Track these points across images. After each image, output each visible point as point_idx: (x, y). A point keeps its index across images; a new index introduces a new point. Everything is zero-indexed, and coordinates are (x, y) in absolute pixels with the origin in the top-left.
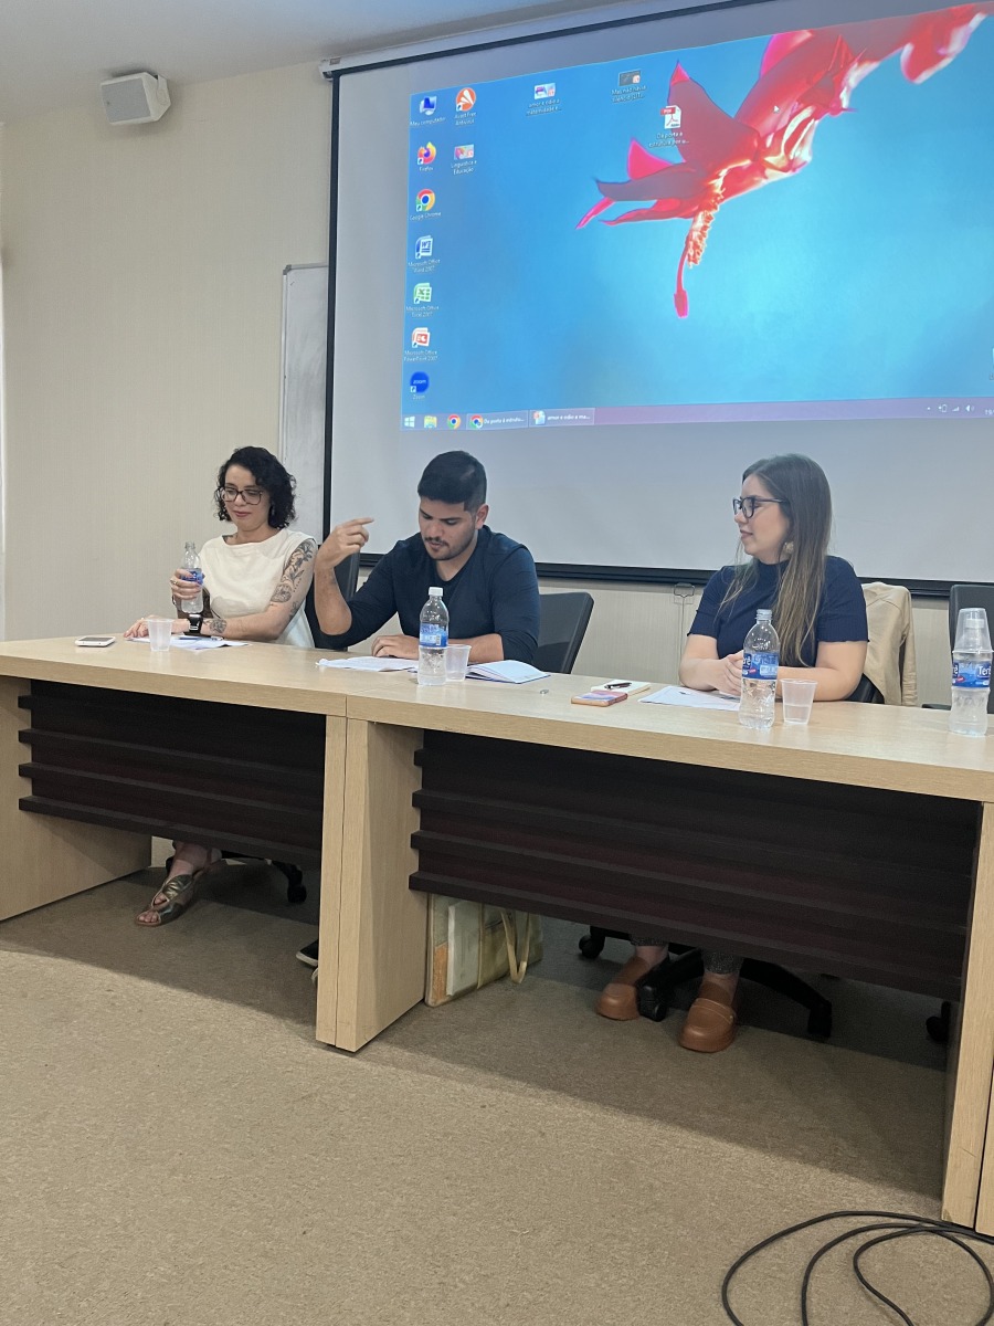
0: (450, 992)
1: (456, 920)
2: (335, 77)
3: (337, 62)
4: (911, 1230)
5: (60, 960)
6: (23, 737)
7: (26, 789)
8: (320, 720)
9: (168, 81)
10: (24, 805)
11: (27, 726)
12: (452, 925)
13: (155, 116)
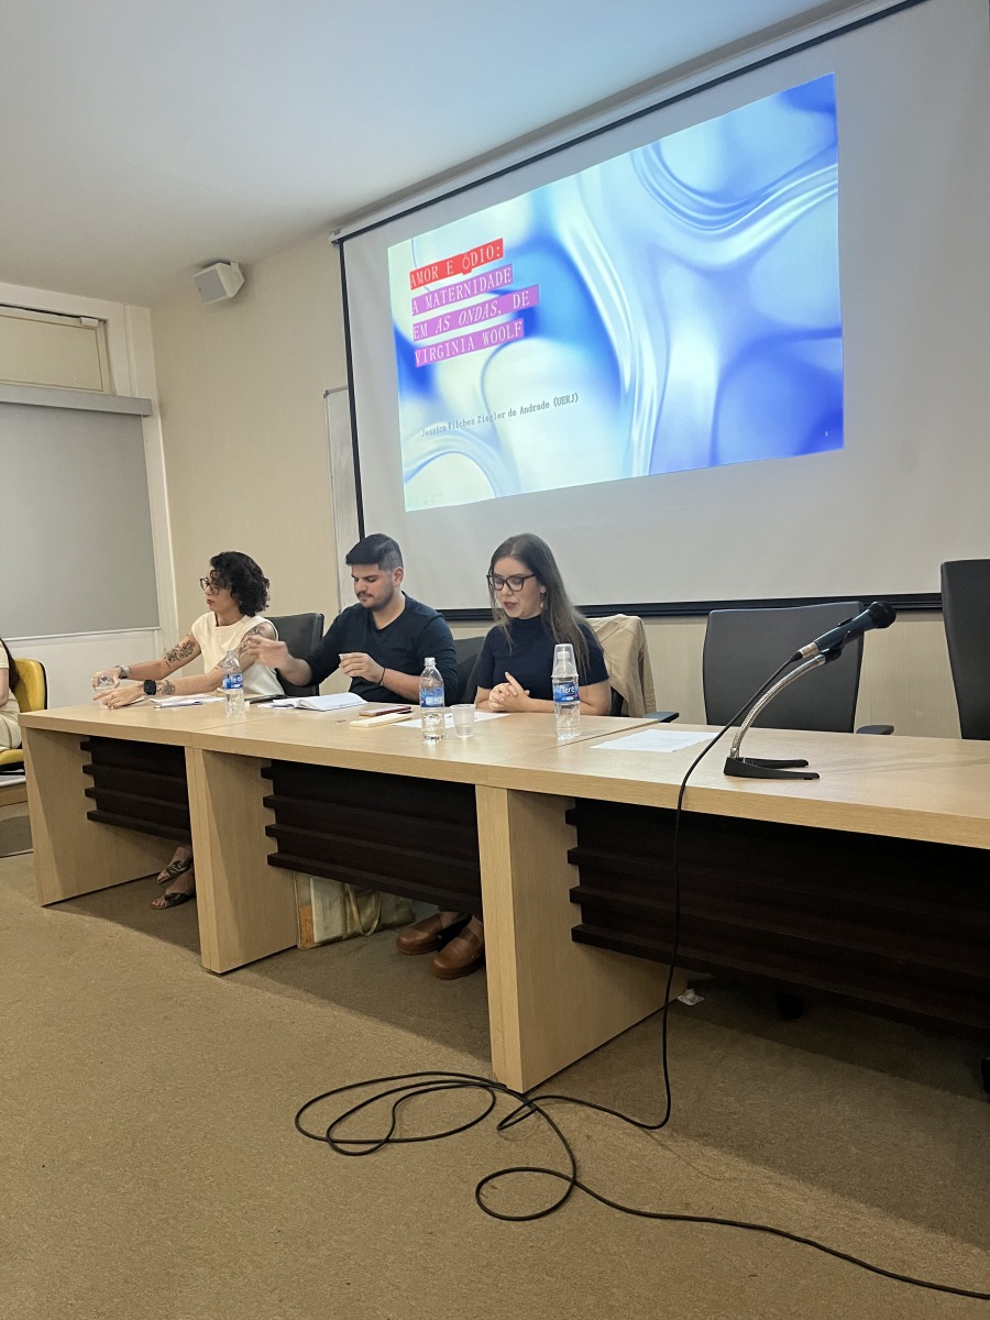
0: (316, 940)
1: (315, 888)
2: (340, 242)
3: (337, 233)
4: (464, 1085)
5: (98, 919)
6: (86, 770)
7: (92, 806)
8: (181, 750)
9: (241, 266)
10: (91, 816)
11: (89, 762)
12: (312, 890)
13: (230, 294)
